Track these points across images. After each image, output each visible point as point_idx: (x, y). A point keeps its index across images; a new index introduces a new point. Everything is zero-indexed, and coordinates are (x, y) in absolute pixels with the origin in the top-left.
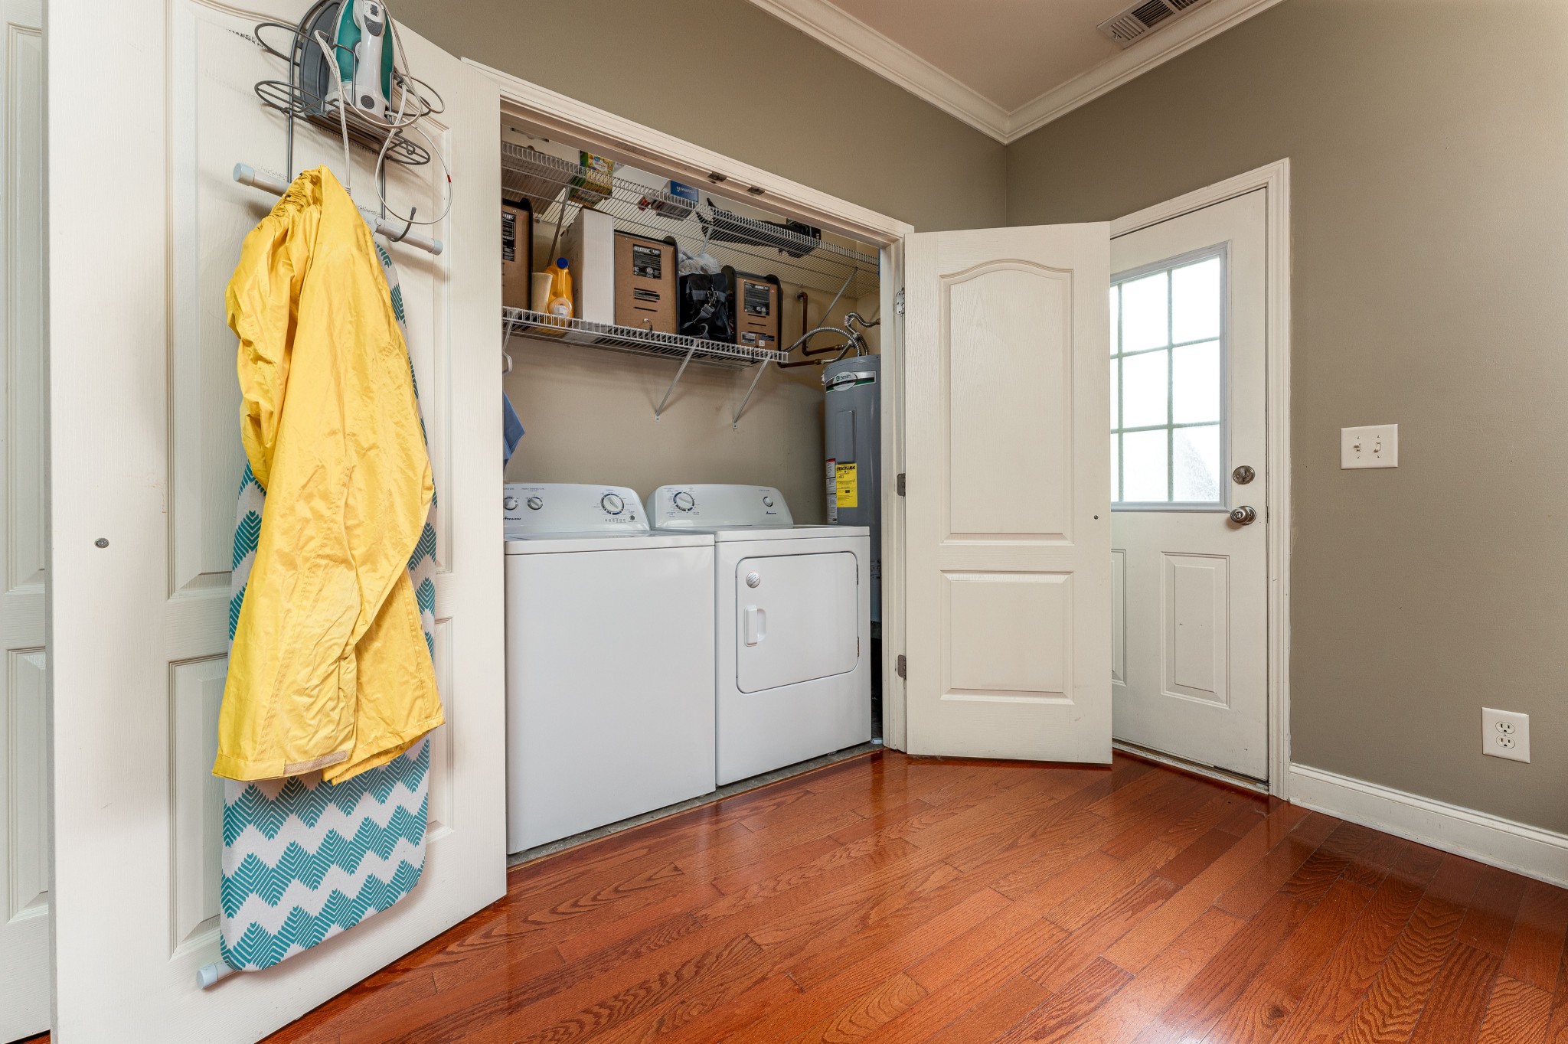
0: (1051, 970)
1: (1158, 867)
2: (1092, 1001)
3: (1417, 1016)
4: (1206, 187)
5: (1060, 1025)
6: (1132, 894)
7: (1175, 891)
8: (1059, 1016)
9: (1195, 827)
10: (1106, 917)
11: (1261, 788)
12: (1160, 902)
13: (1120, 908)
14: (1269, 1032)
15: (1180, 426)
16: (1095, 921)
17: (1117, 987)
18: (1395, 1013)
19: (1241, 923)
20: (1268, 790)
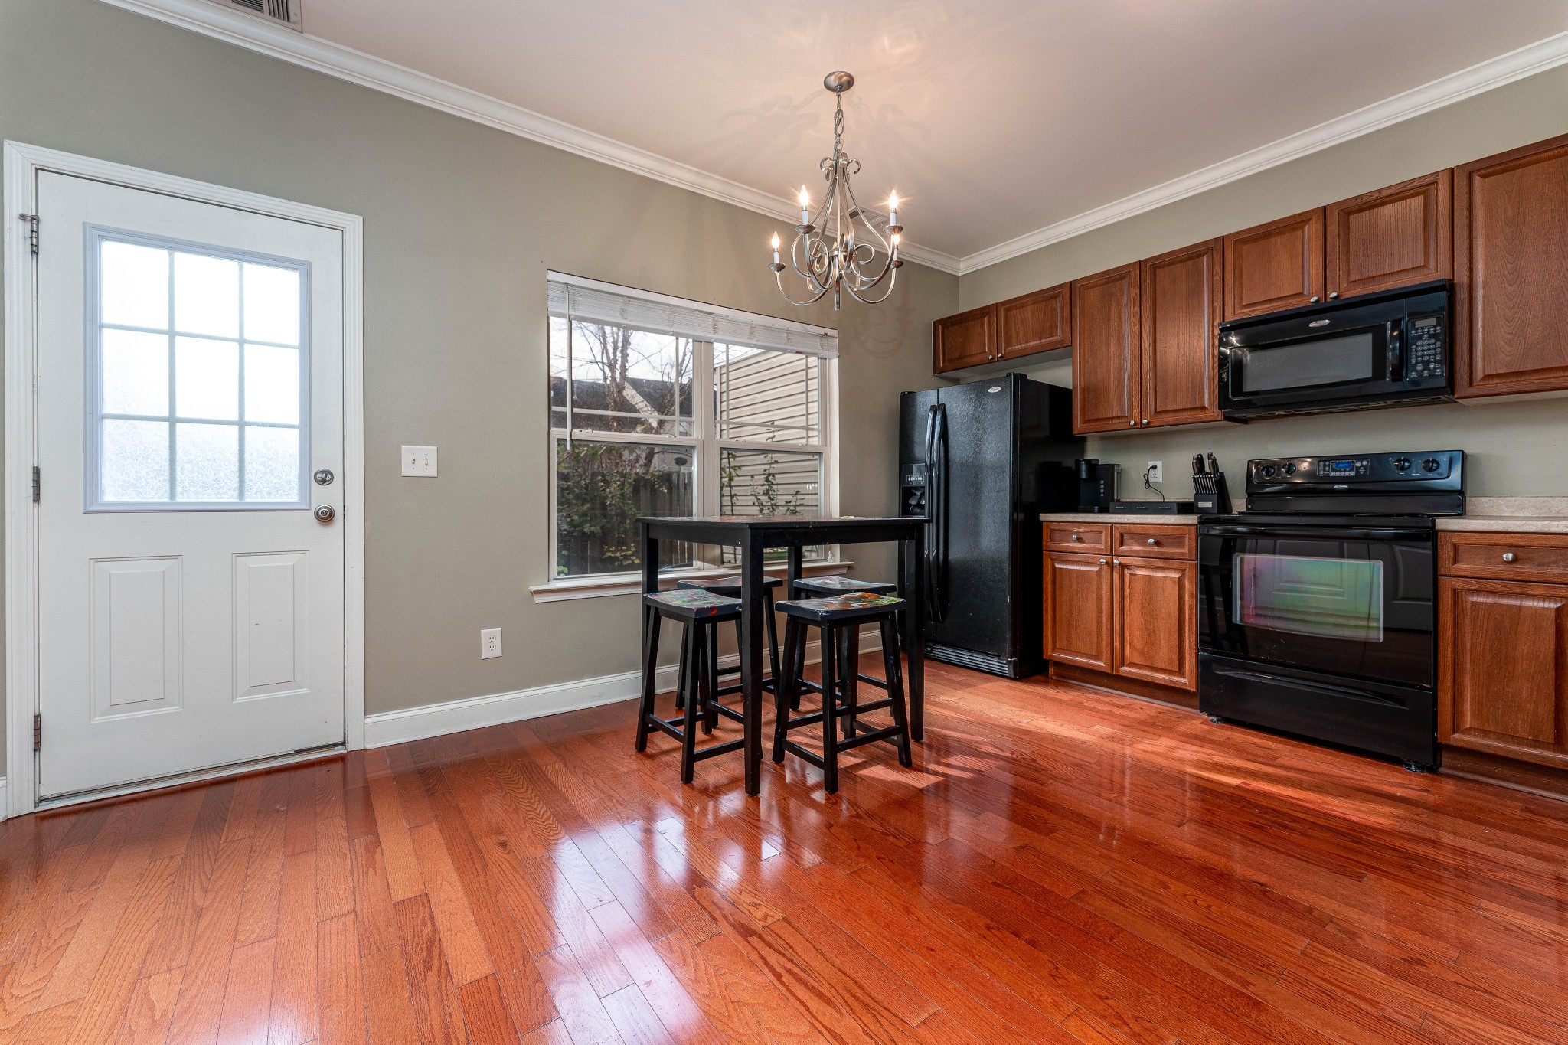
0: (377, 937)
1: (345, 834)
2: (426, 924)
3: (541, 802)
4: (287, 201)
5: (429, 950)
6: (354, 860)
7: (378, 837)
8: (422, 949)
9: (331, 798)
10: (361, 885)
11: (340, 750)
12: (378, 850)
13: (361, 874)
14: (512, 854)
15: (251, 424)
16: (357, 892)
17: (427, 905)
18: (535, 807)
19: (435, 824)
20: (346, 749)
